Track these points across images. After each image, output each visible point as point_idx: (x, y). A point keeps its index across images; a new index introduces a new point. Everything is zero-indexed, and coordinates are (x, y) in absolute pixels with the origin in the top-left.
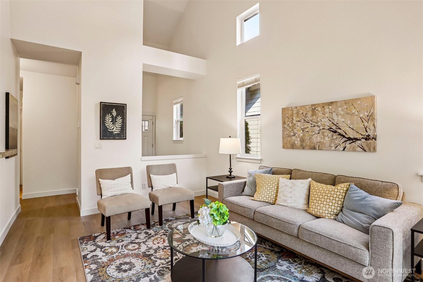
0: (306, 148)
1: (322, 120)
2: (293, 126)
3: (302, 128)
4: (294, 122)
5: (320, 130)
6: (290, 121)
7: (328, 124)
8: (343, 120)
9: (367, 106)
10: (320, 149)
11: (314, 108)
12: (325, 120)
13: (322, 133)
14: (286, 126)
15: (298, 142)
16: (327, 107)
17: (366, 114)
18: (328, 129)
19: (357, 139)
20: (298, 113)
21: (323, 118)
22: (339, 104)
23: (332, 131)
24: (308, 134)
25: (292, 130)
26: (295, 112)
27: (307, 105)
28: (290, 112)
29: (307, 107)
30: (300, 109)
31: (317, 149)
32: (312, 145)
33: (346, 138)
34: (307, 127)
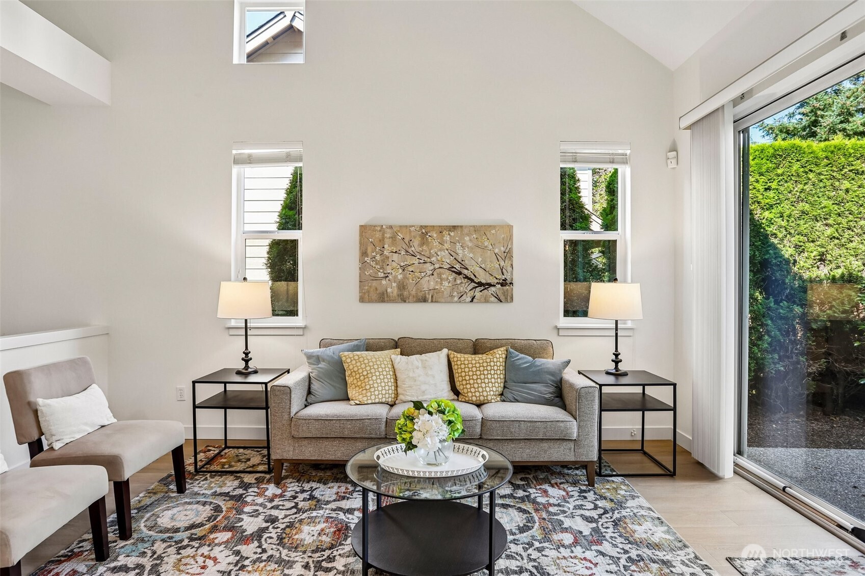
0: (410, 300)
1: (439, 253)
2: (383, 261)
3: (402, 264)
4: (386, 253)
5: (435, 269)
6: (377, 250)
7: (448, 260)
8: (471, 255)
9: (503, 238)
10: (434, 300)
11: (425, 232)
12: (443, 253)
13: (438, 274)
14: (368, 259)
15: (392, 290)
16: (447, 233)
17: (502, 249)
18: (449, 269)
19: (490, 285)
20: (393, 238)
21: (440, 250)
22: (466, 231)
23: (454, 272)
24: (414, 276)
25: (382, 268)
26: (388, 235)
27: (413, 226)
28: (378, 235)
29: (412, 229)
30: (399, 231)
31: (430, 301)
32: (420, 294)
33: (475, 282)
34: (411, 263)
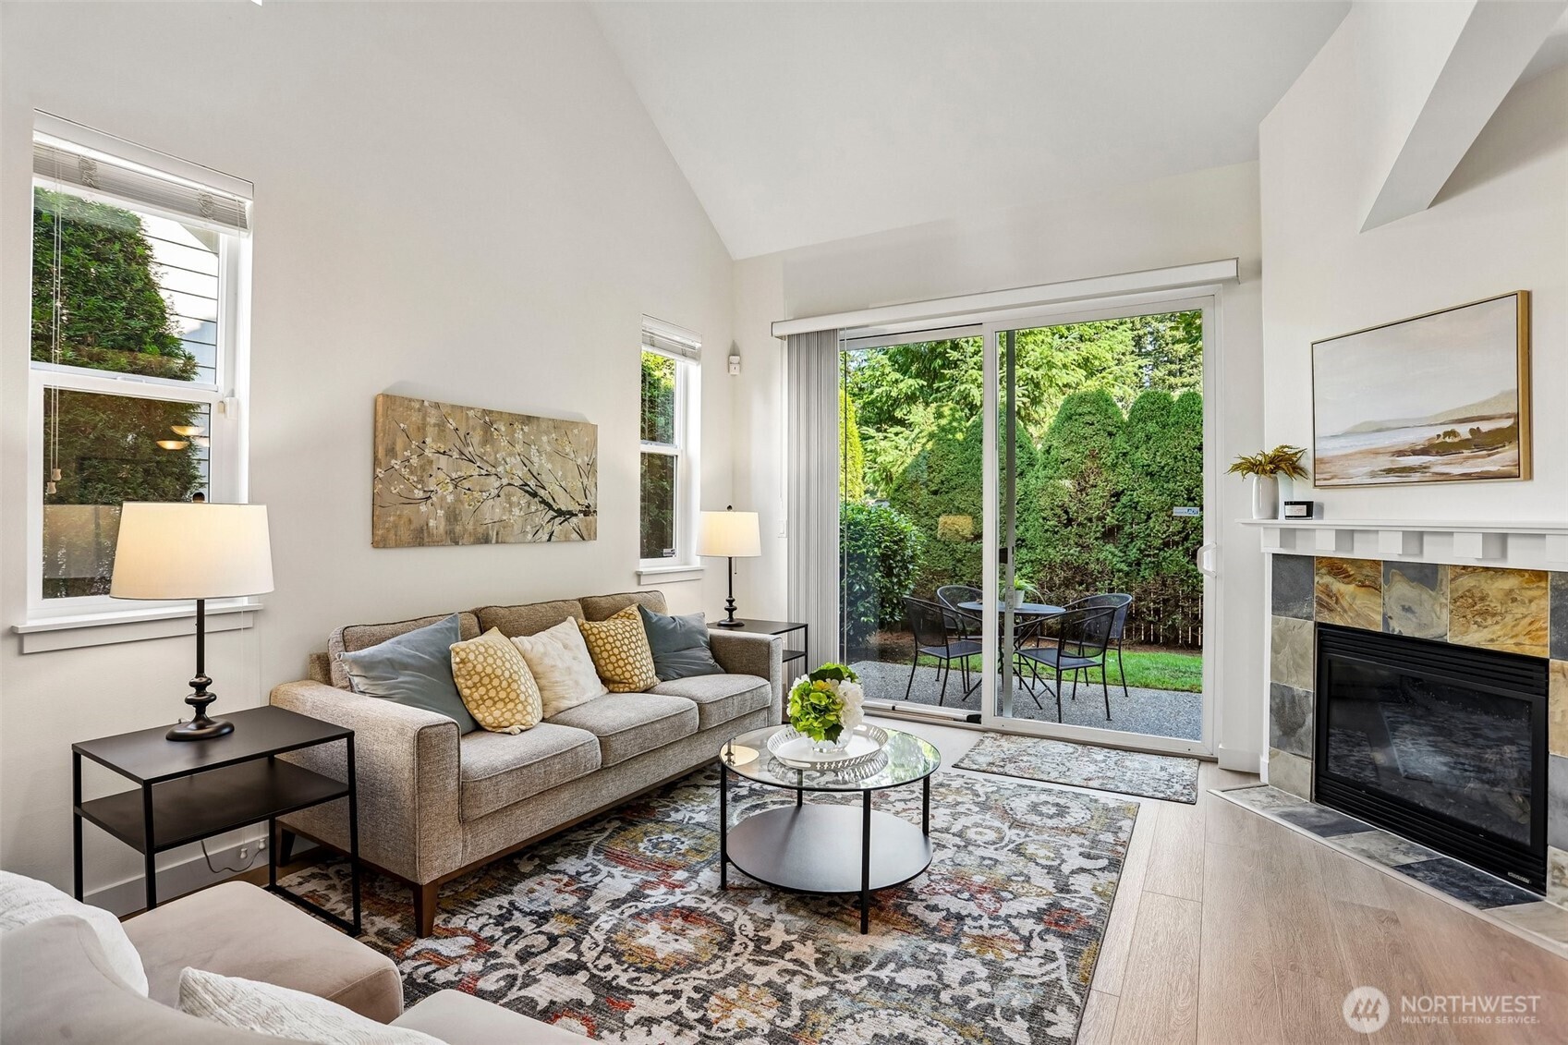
0: (465, 540)
1: (508, 460)
2: (423, 468)
3: (454, 475)
4: (428, 452)
5: (502, 487)
6: (413, 447)
7: (521, 472)
8: (550, 466)
9: (587, 442)
10: (500, 541)
11: (489, 420)
12: (513, 459)
13: (506, 495)
14: (396, 463)
15: (437, 523)
16: (520, 427)
17: (586, 459)
18: (521, 487)
19: (572, 514)
20: (441, 426)
21: (511, 455)
22: (544, 426)
23: (527, 492)
24: (471, 497)
25: (421, 481)
26: (432, 420)
27: (472, 409)
28: (416, 418)
29: (471, 413)
30: (450, 414)
31: (494, 541)
32: (481, 530)
33: (554, 510)
34: (468, 474)
